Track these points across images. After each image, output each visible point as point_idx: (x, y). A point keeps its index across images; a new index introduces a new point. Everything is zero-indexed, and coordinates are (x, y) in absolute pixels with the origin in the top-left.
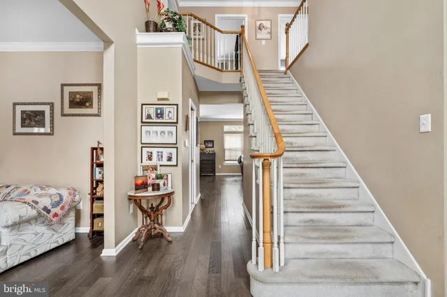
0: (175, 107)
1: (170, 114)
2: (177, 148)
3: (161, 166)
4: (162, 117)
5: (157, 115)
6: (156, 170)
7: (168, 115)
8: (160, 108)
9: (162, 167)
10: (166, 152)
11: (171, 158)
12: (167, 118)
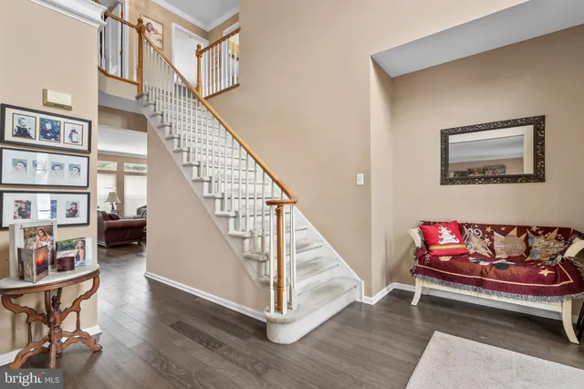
0: (86, 125)
1: (74, 135)
2: (89, 194)
3: (59, 226)
4: (57, 139)
5: (44, 133)
6: (51, 234)
7: (71, 136)
8: (52, 122)
9: (61, 229)
10: (64, 201)
11: (76, 211)
12: (68, 140)
